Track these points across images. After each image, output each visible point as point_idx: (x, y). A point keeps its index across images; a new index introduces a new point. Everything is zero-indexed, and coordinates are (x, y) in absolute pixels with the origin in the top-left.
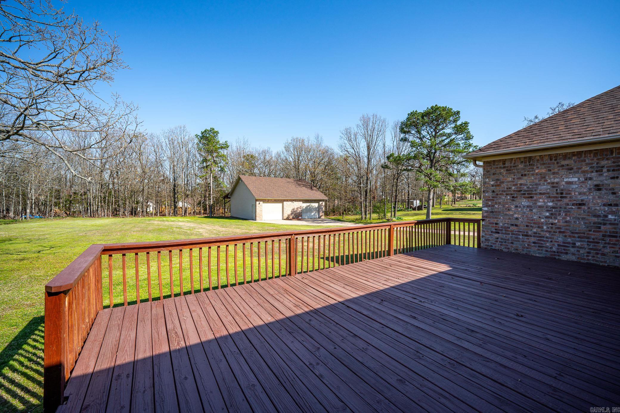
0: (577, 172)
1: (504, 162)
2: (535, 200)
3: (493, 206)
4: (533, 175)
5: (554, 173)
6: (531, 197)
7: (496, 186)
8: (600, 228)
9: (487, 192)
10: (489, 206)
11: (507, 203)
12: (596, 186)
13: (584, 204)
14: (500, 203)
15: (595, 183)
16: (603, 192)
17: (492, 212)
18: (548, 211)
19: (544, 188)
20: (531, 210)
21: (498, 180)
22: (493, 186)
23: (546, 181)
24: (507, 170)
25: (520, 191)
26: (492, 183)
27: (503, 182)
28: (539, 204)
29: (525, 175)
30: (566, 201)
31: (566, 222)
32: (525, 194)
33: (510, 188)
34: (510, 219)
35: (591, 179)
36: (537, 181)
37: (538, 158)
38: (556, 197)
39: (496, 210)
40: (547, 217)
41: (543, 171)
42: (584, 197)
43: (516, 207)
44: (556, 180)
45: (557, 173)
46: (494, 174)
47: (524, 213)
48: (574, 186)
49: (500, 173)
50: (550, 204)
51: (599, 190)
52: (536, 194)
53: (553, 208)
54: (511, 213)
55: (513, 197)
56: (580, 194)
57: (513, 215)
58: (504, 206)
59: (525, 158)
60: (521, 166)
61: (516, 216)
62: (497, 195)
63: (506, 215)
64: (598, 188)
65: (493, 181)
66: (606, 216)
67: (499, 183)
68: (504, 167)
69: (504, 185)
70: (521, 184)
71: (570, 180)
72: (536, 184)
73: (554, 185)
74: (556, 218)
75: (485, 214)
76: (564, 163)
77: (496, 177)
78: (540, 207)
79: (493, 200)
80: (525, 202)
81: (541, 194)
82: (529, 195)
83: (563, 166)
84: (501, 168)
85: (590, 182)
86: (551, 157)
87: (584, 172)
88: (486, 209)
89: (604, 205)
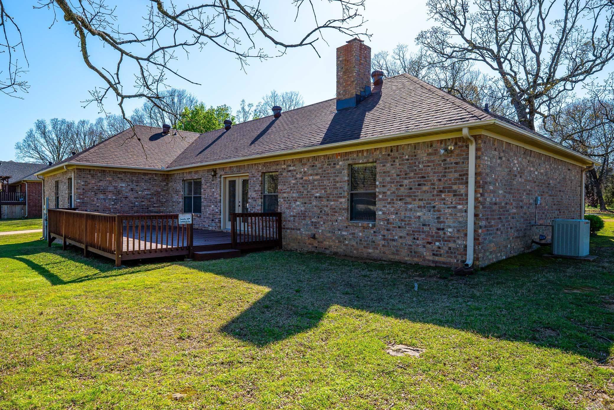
0: (124, 182)
1: (90, 170)
2: (107, 195)
3: (83, 199)
4: (105, 180)
5: (115, 181)
6: (105, 194)
7: (85, 185)
8: (133, 209)
9: (80, 189)
10: (81, 199)
11: (92, 197)
12: (132, 189)
13: (127, 198)
14: (88, 197)
15: (131, 187)
16: (134, 192)
17: (83, 203)
18: (113, 201)
19: (111, 188)
20: (105, 201)
21: (86, 181)
22: (83, 185)
23: (112, 185)
24: (92, 176)
25: (99, 190)
26: (83, 183)
27: (89, 183)
28: (109, 197)
29: (102, 180)
30: (120, 196)
31: (121, 207)
32: (101, 192)
33: (94, 188)
34: (94, 207)
35: (129, 185)
36: (107, 184)
37: (108, 171)
38: (116, 194)
39: (85, 201)
40: (113, 205)
41: (111, 179)
42: (127, 194)
43: (97, 199)
44: (116, 185)
45: (117, 181)
46: (84, 178)
47: (102, 203)
48: (124, 189)
49: (88, 177)
50: (114, 197)
51: (132, 191)
52: (107, 192)
53: (116, 199)
54: (95, 203)
55: (95, 193)
56: (126, 192)
57: (95, 204)
58: (90, 199)
59: (102, 170)
60: (99, 175)
61: (97, 205)
62: (86, 191)
63: (92, 204)
64: (132, 190)
65: (83, 182)
66: (135, 203)
67: (87, 184)
68: (90, 174)
69: (90, 186)
70: (99, 186)
71: (122, 185)
72: (107, 186)
73: (116, 187)
74: (116, 205)
75: (78, 204)
76: (119, 176)
77: (85, 180)
78: (110, 199)
79: (83, 195)
80: (102, 196)
81: (110, 192)
82: (104, 192)
83: (119, 177)
84: (88, 174)
85: (129, 187)
86: (114, 172)
87: (127, 182)
88: (79, 201)
89: (134, 198)
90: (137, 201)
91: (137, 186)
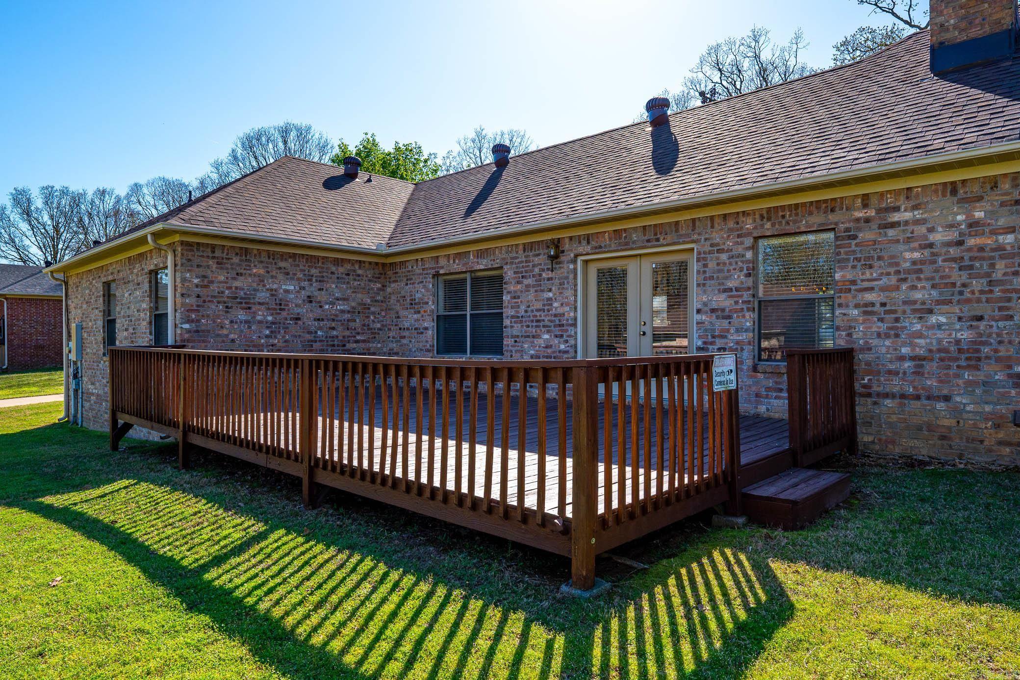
0: (292, 279)
1: (213, 248)
2: (254, 313)
3: (198, 321)
4: (250, 275)
5: (272, 277)
6: (250, 308)
7: (202, 287)
8: (312, 346)
9: (189, 296)
10: (192, 321)
11: (218, 317)
12: (309, 297)
13: (298, 319)
14: (208, 316)
15: (308, 294)
16: (314, 304)
17: (197, 331)
18: (268, 327)
19: (263, 296)
20: (249, 327)
21: (204, 277)
22: (197, 286)
23: (264, 286)
24: (218, 263)
25: (236, 298)
26: (196, 281)
27: (212, 282)
28: (259, 318)
29: (241, 274)
30: (284, 314)
31: (286, 341)
32: (241, 303)
33: (223, 292)
34: (223, 341)
35: (304, 288)
36: (255, 285)
37: (255, 252)
38: (275, 309)
39: (203, 328)
40: (267, 336)
41: (262, 271)
42: (299, 310)
43: (232, 322)
44: (275, 286)
45: (276, 277)
46: (199, 266)
47: (242, 331)
48: (292, 296)
49: (208, 267)
50: (270, 318)
51: (311, 302)
52: (254, 304)
53: (273, 323)
54: (225, 332)
55: (227, 307)
56: (296, 306)
57: (227, 336)
58: (214, 322)
59: (241, 248)
60: (236, 260)
61: (232, 336)
62: (204, 301)
63: (218, 335)
64: (310, 299)
65: (197, 277)
66: (316, 332)
67: (206, 282)
68: (213, 258)
69: (214, 287)
70: (236, 288)
71: (287, 288)
72: (255, 290)
73: (273, 293)
74: (276, 337)
75: (186, 336)
76: (282, 264)
77: (201, 271)
78: (260, 322)
79: (198, 311)
80: (242, 315)
81: (260, 304)
82: (247, 304)
83: (280, 268)
84: (208, 257)
85: (303, 292)
86: (269, 254)
87: (298, 279)
88: (187, 326)
89: (315, 320)
90: (320, 328)
91: (320, 290)
